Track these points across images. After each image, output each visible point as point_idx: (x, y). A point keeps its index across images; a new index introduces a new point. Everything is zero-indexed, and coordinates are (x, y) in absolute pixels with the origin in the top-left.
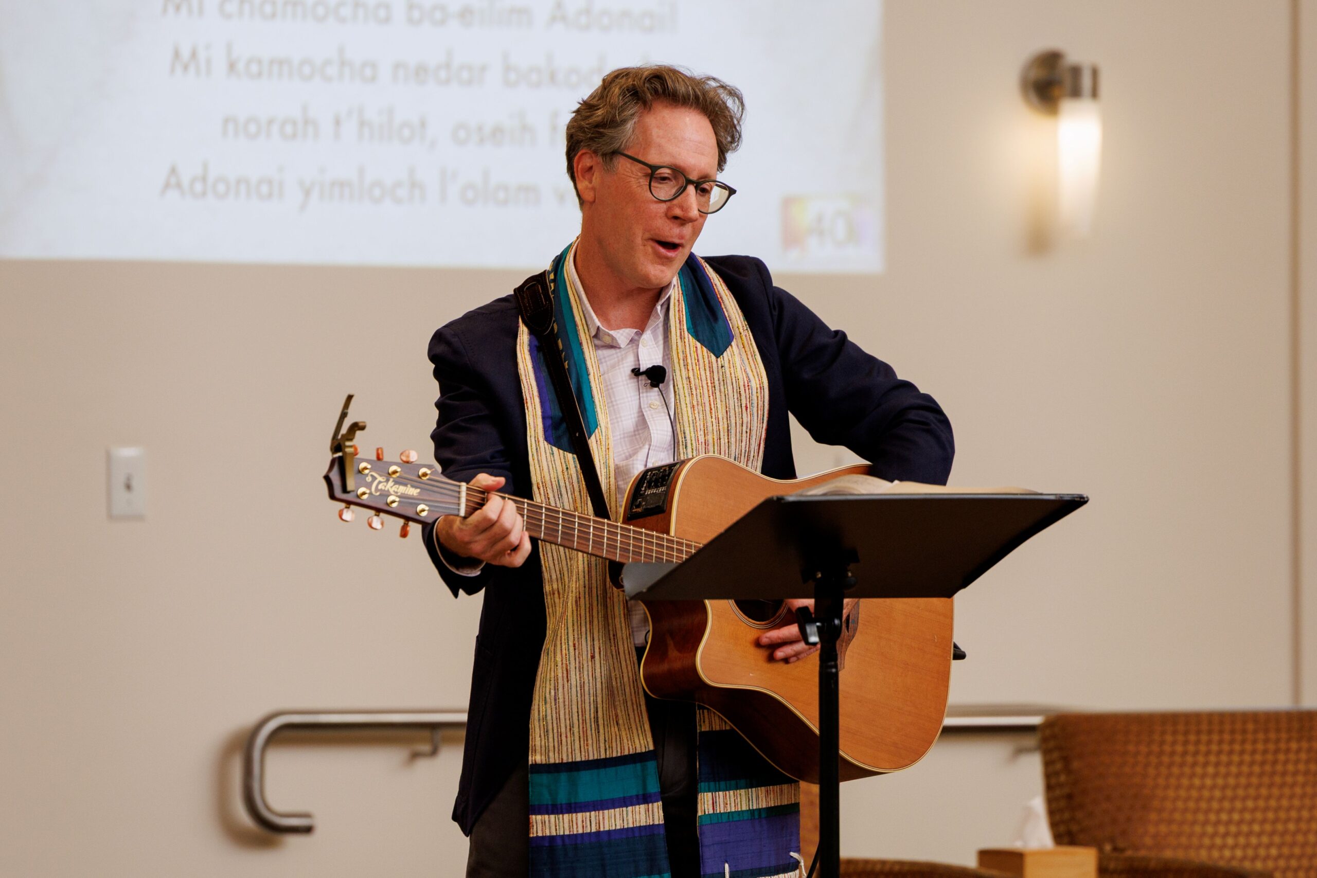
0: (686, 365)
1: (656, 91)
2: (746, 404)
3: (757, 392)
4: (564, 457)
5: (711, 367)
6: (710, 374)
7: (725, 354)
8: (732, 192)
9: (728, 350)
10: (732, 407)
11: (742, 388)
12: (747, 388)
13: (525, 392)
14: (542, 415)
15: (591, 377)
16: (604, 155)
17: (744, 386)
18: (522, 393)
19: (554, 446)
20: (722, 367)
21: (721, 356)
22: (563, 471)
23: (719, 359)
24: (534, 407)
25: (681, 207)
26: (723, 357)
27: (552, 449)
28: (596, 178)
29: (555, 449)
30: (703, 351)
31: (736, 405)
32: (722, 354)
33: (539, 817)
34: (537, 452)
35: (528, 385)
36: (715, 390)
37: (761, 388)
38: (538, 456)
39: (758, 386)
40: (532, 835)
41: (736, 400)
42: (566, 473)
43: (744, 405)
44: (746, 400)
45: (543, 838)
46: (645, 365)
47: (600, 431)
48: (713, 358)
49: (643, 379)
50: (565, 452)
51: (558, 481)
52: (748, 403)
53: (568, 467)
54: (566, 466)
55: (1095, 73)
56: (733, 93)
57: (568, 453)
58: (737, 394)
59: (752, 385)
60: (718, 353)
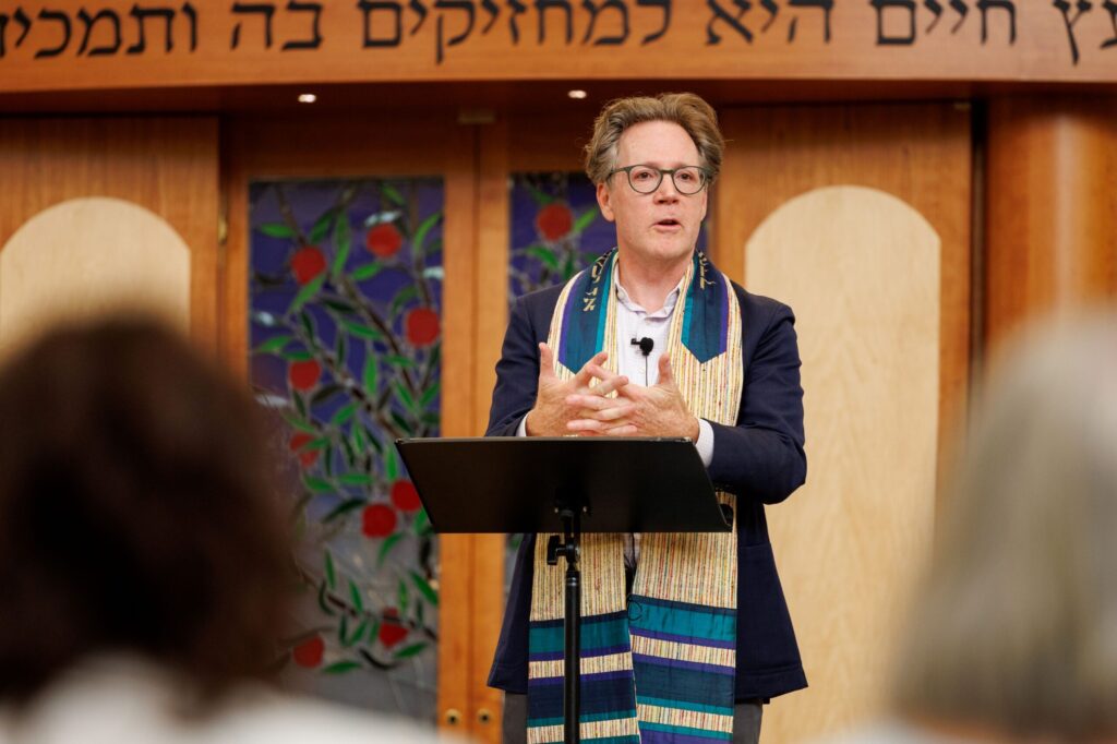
6: (693, 375)
10: (705, 402)
11: (719, 388)
12: (723, 389)
19: (564, 365)
20: (705, 370)
23: (701, 366)
26: (707, 363)
29: (564, 368)
30: (691, 357)
31: (711, 400)
33: (536, 663)
36: (695, 387)
40: (530, 677)
41: (712, 396)
43: (718, 401)
44: (720, 398)
45: (537, 680)
46: (641, 336)
48: (698, 363)
49: (637, 348)
52: (722, 400)
58: (714, 392)
59: (729, 388)
60: (700, 360)
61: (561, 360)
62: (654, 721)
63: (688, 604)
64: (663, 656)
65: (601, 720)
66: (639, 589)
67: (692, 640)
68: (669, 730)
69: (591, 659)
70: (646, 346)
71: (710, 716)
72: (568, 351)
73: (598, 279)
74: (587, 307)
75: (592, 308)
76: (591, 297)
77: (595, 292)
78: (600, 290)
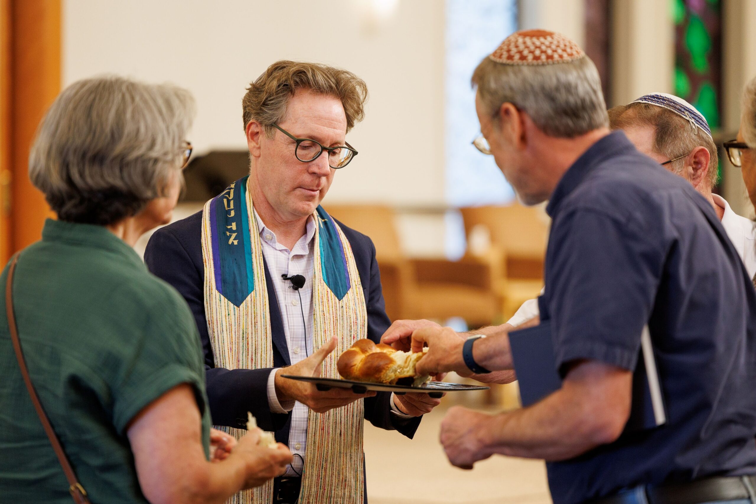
0: (322, 302)
2: (354, 335)
3: (361, 328)
4: (228, 304)
5: (336, 306)
6: (335, 311)
7: (344, 298)
8: (355, 153)
9: (345, 296)
10: (345, 336)
11: (352, 323)
12: (355, 324)
13: (204, 255)
14: (214, 272)
15: (254, 256)
16: (266, 126)
17: (354, 322)
18: (202, 255)
19: (222, 294)
20: (342, 307)
21: (342, 300)
22: (226, 315)
23: (340, 301)
24: (210, 266)
25: (318, 166)
26: (343, 300)
27: (220, 296)
29: (222, 297)
30: (331, 294)
31: (348, 334)
32: (342, 298)
34: (210, 297)
35: (207, 250)
36: (337, 322)
37: (363, 325)
38: (210, 301)
39: (362, 324)
41: (348, 330)
42: (227, 318)
43: (352, 336)
44: (354, 332)
46: (292, 272)
47: (255, 293)
48: (337, 300)
49: (288, 283)
50: (229, 301)
51: (222, 321)
52: (355, 334)
53: (230, 313)
54: (228, 312)
56: (362, 84)
57: (231, 303)
58: (349, 327)
59: (358, 323)
60: (340, 297)
61: (217, 288)
72: (224, 282)
73: (233, 213)
74: (230, 242)
75: (236, 243)
76: (231, 231)
77: (234, 226)
78: (239, 226)
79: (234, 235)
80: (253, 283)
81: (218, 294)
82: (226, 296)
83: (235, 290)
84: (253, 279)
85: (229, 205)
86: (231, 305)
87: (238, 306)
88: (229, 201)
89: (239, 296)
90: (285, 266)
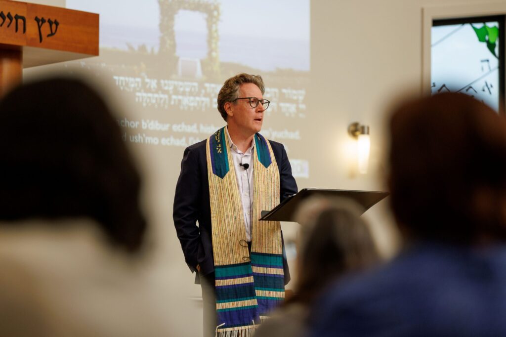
0: (258, 169)
1: (242, 80)
4: (218, 178)
5: (264, 171)
9: (269, 166)
11: (272, 177)
14: (212, 167)
15: (228, 156)
16: (233, 101)
20: (268, 171)
23: (267, 169)
25: (260, 108)
28: (232, 109)
30: (263, 166)
31: (270, 182)
33: (218, 281)
40: (216, 286)
44: (273, 181)
45: (219, 286)
46: (244, 163)
47: (230, 172)
49: (243, 167)
54: (219, 182)
55: (368, 128)
58: (271, 179)
60: (266, 167)
61: (214, 173)
62: (260, 295)
63: (269, 254)
64: (262, 272)
65: (244, 300)
66: (253, 250)
67: (271, 267)
68: (266, 299)
69: (238, 279)
70: (246, 166)
71: (278, 293)
72: (216, 169)
73: (219, 141)
74: (218, 152)
75: (221, 152)
76: (219, 148)
77: (220, 146)
78: (222, 145)
79: (220, 149)
80: (228, 168)
81: (214, 175)
82: (217, 175)
83: (221, 172)
84: (228, 167)
85: (217, 138)
86: (220, 178)
87: (223, 178)
88: (217, 137)
89: (223, 174)
90: (240, 160)
